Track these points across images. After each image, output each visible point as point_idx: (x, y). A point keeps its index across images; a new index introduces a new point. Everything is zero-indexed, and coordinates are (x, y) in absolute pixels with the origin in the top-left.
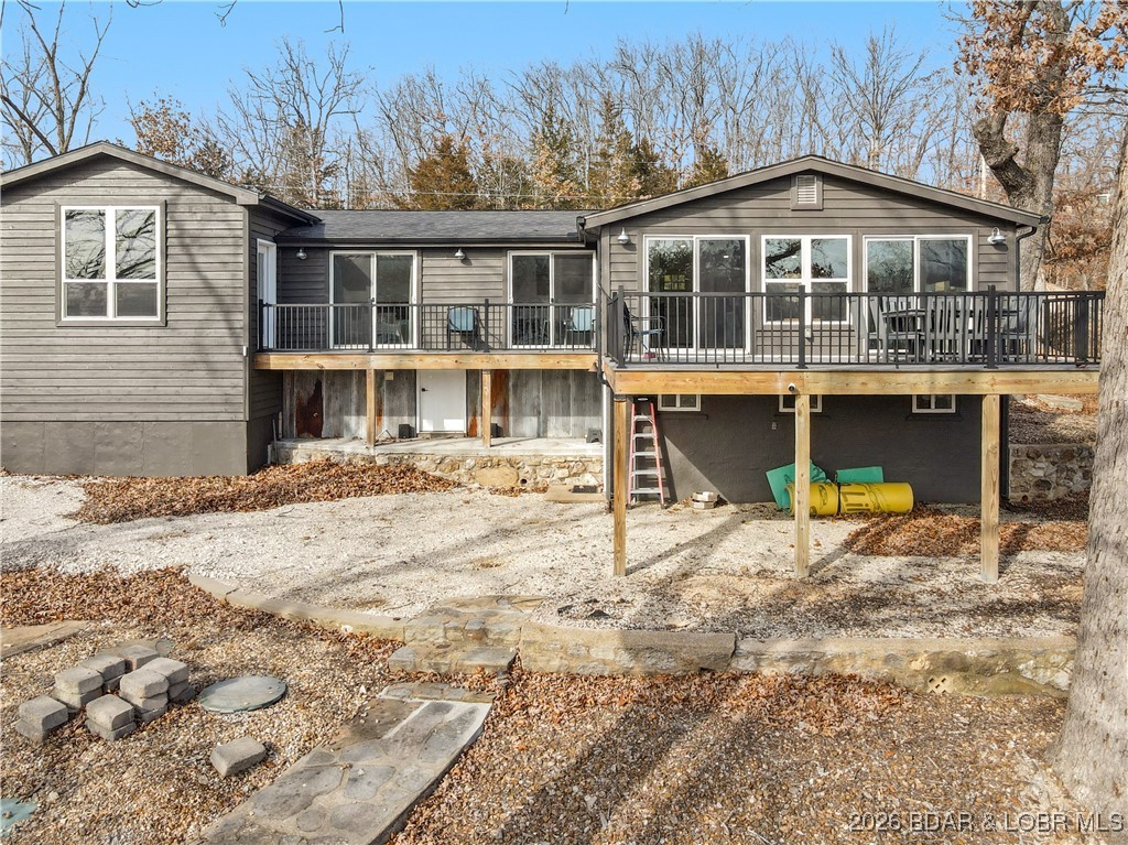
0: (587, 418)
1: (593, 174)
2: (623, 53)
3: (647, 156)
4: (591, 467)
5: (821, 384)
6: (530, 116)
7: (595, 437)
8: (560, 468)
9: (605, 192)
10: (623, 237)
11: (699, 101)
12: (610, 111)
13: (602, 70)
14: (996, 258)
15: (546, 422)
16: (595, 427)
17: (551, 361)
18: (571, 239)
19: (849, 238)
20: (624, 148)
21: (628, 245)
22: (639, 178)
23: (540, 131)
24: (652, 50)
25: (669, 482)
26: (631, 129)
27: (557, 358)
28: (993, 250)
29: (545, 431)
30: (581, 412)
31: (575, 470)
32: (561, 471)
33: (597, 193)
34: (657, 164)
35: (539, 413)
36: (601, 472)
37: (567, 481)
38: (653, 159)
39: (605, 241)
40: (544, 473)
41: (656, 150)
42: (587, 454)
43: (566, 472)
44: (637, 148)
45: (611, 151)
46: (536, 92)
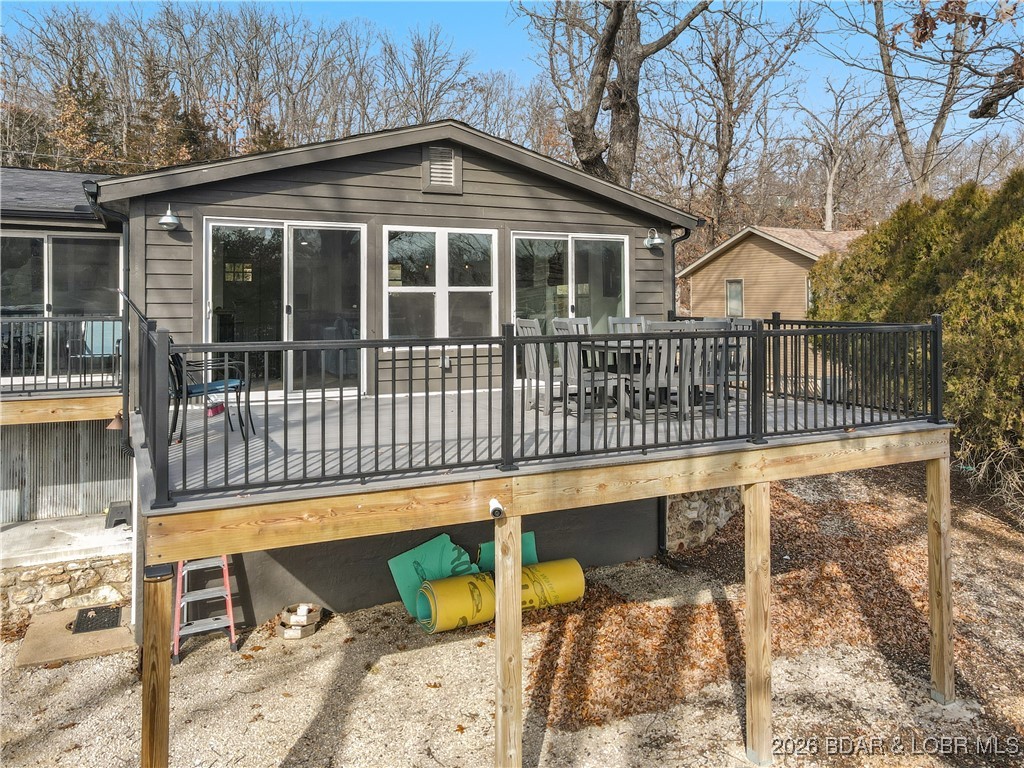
0: (109, 482)
1: (131, 138)
2: (168, 12)
3: (198, 124)
4: (110, 575)
5: (539, 495)
6: (52, 66)
7: (118, 518)
8: (53, 583)
9: (148, 160)
10: (168, 218)
11: (254, 76)
12: (154, 72)
13: (145, 28)
14: (650, 264)
15: (34, 496)
16: (121, 498)
17: (40, 411)
18: (79, 215)
19: (494, 233)
20: (170, 111)
21: (177, 232)
22: (188, 147)
23: (66, 82)
24: (202, 14)
25: (243, 599)
26: (178, 94)
27: (51, 406)
28: (648, 255)
29: (34, 510)
30: (99, 475)
31: (81, 584)
32: (55, 589)
33: (138, 159)
34: (210, 134)
35: (23, 483)
36: (128, 579)
37: (66, 603)
38: (205, 129)
39: (136, 223)
40: (22, 597)
41: (207, 120)
42: (103, 554)
43: (65, 588)
44: (185, 114)
45: (155, 115)
46: (61, 41)
